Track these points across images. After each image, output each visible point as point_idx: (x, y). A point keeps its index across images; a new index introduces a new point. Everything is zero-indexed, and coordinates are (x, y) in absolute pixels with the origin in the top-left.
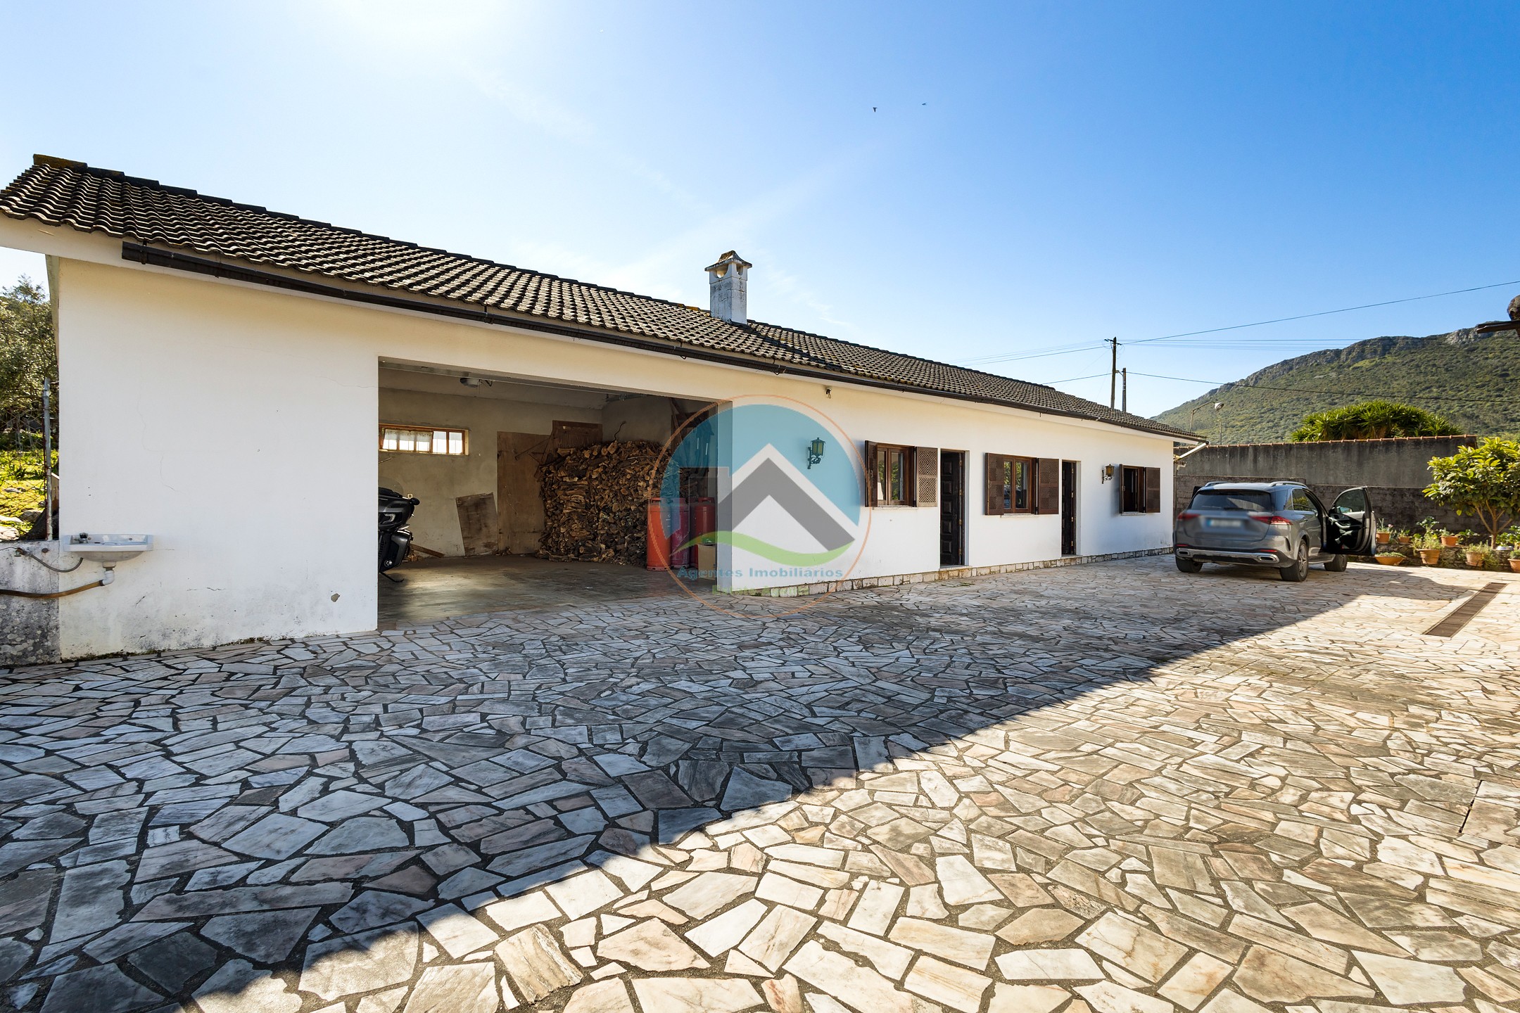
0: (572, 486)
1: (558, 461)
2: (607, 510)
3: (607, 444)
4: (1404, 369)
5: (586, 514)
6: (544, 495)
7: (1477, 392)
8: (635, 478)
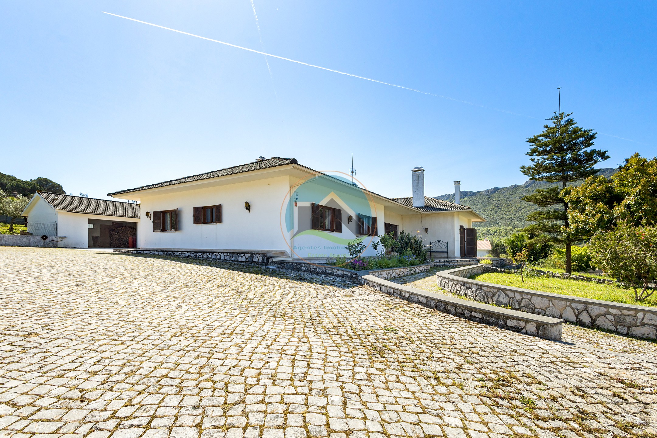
0: (116, 235)
1: (113, 230)
2: (123, 239)
3: (123, 227)
4: (470, 203)
5: (119, 240)
6: (110, 236)
7: (490, 212)
8: (128, 233)
